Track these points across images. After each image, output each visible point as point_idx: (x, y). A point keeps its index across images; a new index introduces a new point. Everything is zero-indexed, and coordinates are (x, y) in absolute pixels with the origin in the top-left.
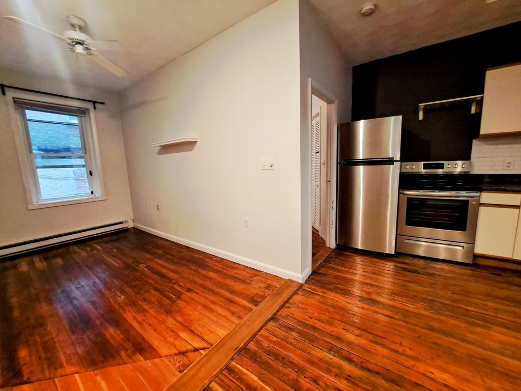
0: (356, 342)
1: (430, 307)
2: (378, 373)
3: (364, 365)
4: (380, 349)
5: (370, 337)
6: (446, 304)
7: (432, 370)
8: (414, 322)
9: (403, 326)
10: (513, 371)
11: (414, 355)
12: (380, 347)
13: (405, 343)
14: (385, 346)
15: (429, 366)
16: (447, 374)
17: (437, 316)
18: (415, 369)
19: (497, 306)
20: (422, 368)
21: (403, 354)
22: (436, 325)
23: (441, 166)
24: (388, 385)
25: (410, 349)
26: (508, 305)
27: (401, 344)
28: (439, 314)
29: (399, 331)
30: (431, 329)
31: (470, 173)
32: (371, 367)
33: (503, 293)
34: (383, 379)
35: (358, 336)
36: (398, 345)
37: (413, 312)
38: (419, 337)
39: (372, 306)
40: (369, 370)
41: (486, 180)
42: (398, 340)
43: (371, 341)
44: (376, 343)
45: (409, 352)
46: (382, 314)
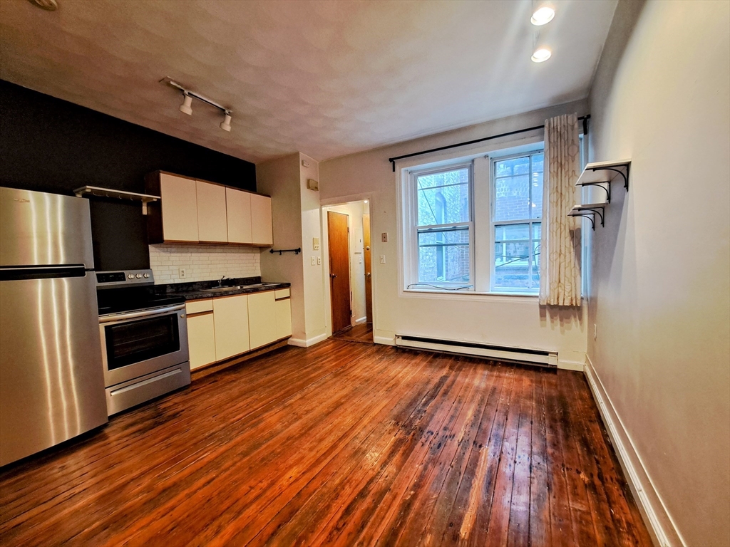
0: (226, 537)
1: (218, 440)
2: (279, 526)
3: (265, 538)
4: (250, 512)
5: (227, 516)
6: (224, 428)
7: (287, 476)
8: (230, 463)
9: (230, 475)
10: (300, 430)
11: (269, 481)
12: (247, 510)
13: (252, 483)
14: (246, 505)
15: (283, 476)
16: (294, 468)
17: (233, 442)
18: (284, 488)
19: (245, 402)
20: (284, 482)
21: (265, 491)
22: (242, 448)
23: (122, 277)
24: (294, 521)
25: (261, 482)
26: (248, 398)
27: (252, 488)
28: (231, 439)
29: (236, 481)
30: (245, 454)
31: (155, 284)
32: (270, 530)
33: (235, 391)
34: (286, 522)
35: (217, 533)
36: (252, 491)
37: (216, 458)
38: (250, 468)
39: (176, 495)
40: (273, 534)
41: (169, 290)
42: (245, 488)
43: (235, 518)
44: (239, 513)
45: (264, 484)
46: (199, 489)
